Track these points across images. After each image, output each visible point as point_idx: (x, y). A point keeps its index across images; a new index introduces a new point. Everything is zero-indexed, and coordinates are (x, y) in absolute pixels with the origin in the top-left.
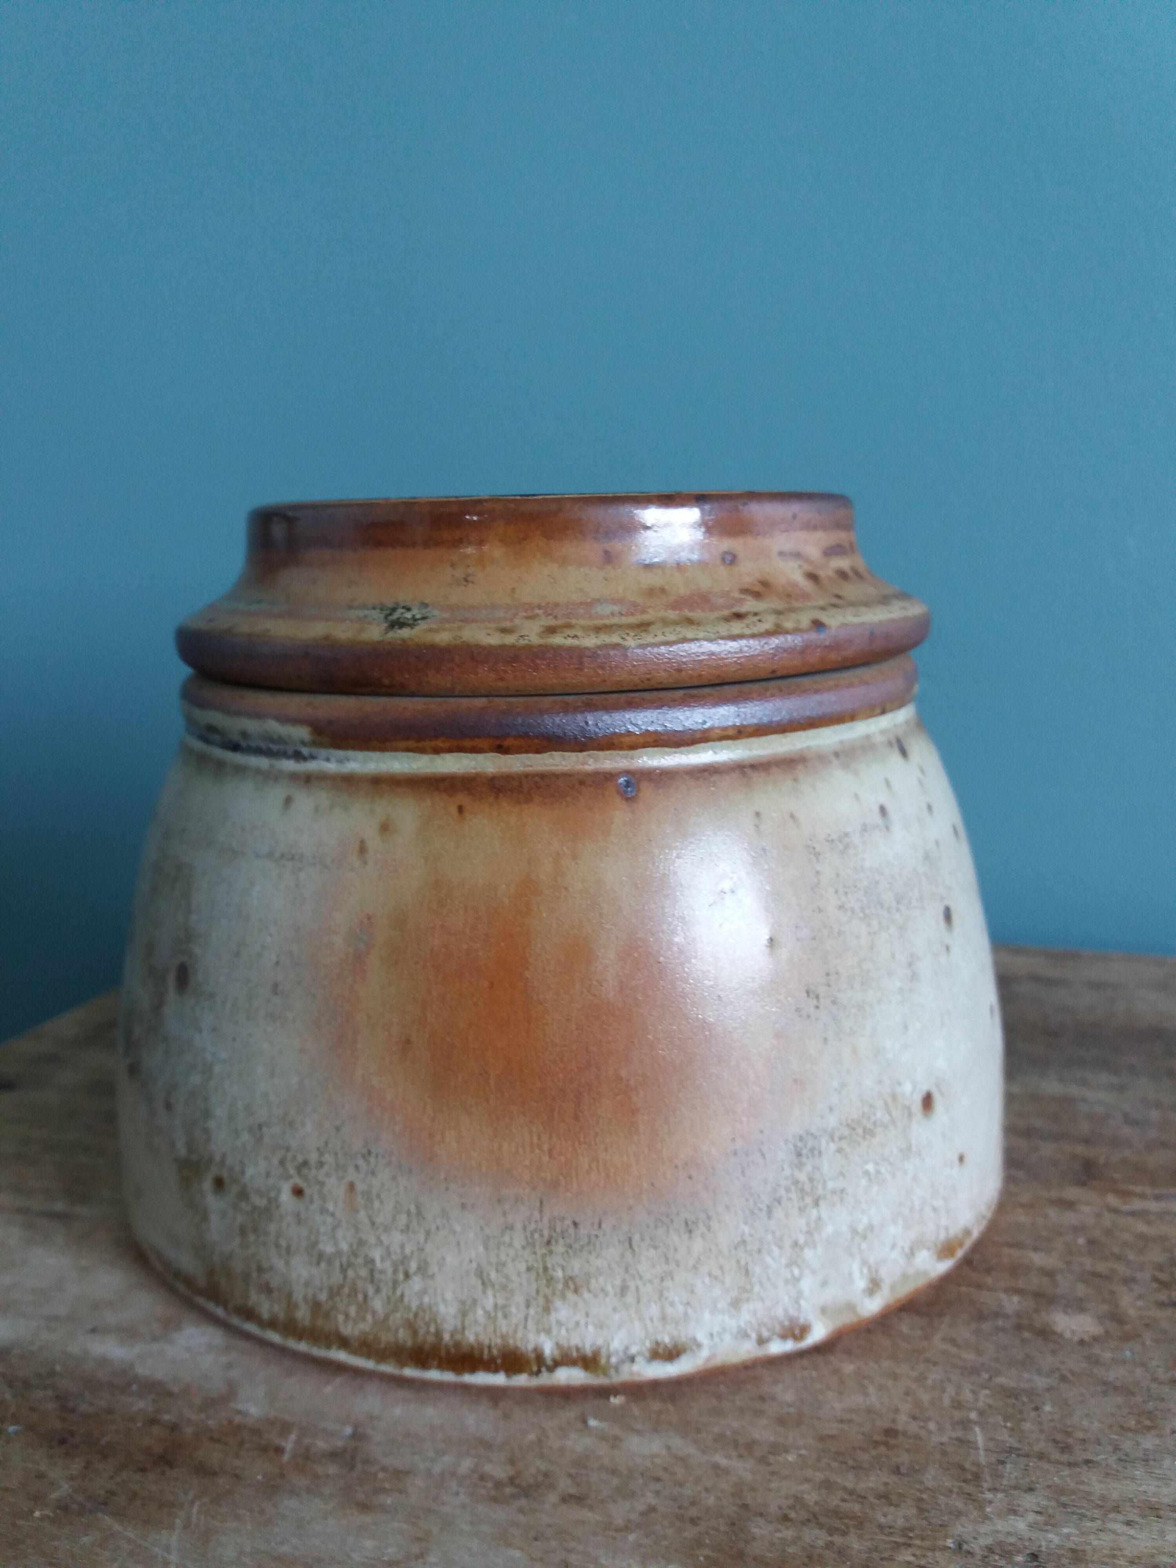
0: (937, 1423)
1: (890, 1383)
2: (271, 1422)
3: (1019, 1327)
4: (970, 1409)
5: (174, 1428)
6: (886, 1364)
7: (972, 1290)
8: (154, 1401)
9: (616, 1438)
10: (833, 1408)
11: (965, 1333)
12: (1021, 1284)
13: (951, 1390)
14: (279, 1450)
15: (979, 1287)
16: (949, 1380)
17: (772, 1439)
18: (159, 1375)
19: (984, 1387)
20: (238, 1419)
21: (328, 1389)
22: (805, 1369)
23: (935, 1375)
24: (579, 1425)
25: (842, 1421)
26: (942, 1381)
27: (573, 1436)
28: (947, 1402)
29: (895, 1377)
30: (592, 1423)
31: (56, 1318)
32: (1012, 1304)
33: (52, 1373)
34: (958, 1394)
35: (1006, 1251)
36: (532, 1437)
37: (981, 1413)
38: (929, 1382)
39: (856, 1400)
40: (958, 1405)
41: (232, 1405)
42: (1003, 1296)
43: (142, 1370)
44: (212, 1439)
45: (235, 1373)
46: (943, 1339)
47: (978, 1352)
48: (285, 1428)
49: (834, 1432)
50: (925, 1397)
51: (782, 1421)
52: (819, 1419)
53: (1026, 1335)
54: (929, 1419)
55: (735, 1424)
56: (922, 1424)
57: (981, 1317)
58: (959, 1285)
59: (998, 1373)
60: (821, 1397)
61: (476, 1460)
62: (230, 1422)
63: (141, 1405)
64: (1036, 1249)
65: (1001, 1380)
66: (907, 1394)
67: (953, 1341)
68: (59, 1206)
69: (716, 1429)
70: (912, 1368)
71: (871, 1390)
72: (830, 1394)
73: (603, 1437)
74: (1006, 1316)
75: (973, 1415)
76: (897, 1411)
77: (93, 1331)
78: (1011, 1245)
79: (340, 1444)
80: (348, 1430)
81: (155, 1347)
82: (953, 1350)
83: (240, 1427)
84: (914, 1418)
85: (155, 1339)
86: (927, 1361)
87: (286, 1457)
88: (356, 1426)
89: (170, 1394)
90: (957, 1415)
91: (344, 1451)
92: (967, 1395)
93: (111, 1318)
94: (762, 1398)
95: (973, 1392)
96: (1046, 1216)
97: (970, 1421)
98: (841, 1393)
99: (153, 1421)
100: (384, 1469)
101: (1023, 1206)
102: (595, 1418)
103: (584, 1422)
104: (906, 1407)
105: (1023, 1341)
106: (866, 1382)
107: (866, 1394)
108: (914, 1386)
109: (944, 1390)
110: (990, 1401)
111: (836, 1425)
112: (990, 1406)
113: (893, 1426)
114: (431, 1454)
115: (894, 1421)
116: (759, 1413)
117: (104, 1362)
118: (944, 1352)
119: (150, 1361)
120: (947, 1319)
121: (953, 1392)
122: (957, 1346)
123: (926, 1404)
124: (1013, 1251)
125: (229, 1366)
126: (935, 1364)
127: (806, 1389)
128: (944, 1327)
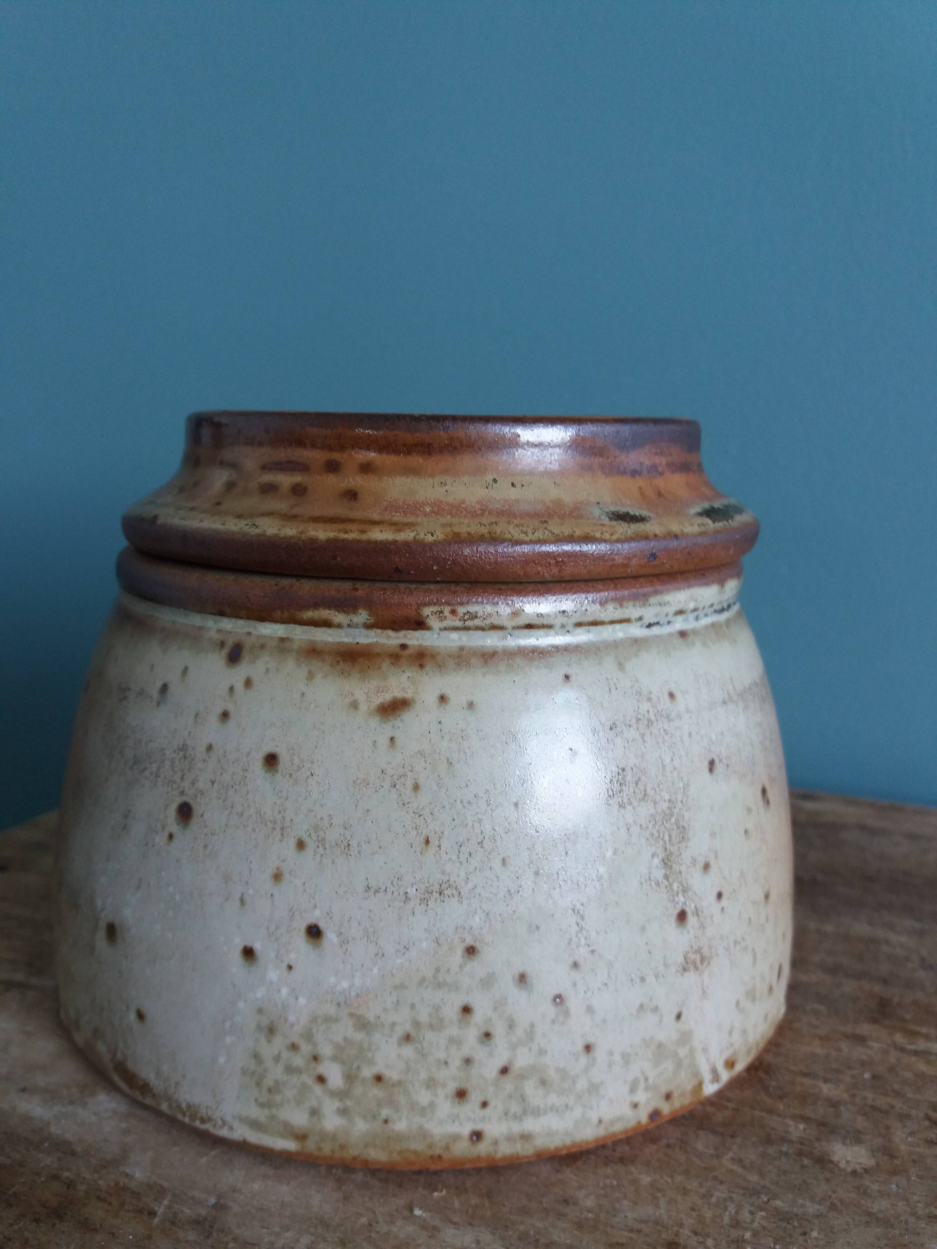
0: (715, 1239)
1: (679, 1198)
2: (150, 1186)
3: (800, 1154)
4: (746, 1229)
5: (70, 1184)
6: (679, 1179)
7: (764, 1114)
8: (60, 1159)
9: (435, 1228)
10: (626, 1217)
11: (752, 1155)
12: (808, 1112)
13: (732, 1209)
14: (152, 1214)
15: (771, 1112)
16: (731, 1199)
17: (568, 1242)
18: (68, 1136)
19: (762, 1209)
20: (123, 1181)
21: (204, 1160)
22: (607, 1177)
23: (719, 1194)
24: (406, 1213)
25: (631, 1230)
26: (725, 1200)
27: (399, 1223)
28: (726, 1220)
29: (685, 1192)
30: (417, 1212)
32: (797, 1130)
34: (737, 1213)
35: (799, 1079)
36: (364, 1220)
37: (755, 1234)
38: (714, 1200)
39: (648, 1211)
40: (736, 1224)
41: (122, 1168)
42: (791, 1123)
43: (54, 1129)
44: (99, 1198)
45: (130, 1139)
46: (733, 1159)
47: (762, 1175)
48: (161, 1192)
49: (623, 1240)
50: (708, 1214)
51: (579, 1225)
52: (612, 1226)
53: (806, 1161)
54: (708, 1235)
55: (539, 1224)
56: (701, 1239)
57: (768, 1141)
58: (753, 1108)
59: (775, 1197)
60: (617, 1206)
61: (313, 1238)
62: (117, 1184)
63: (48, 1161)
64: (826, 1081)
65: (778, 1203)
66: (693, 1209)
67: (740, 1161)
68: (19, 977)
69: (522, 1228)
70: (701, 1185)
71: (662, 1202)
72: (626, 1203)
73: (424, 1226)
74: (791, 1142)
75: (748, 1235)
76: (681, 1225)
77: (24, 1090)
78: (805, 1075)
79: (203, 1212)
80: (213, 1200)
81: (71, 1108)
82: (740, 1170)
83: (125, 1189)
84: (696, 1233)
85: (72, 1102)
86: (715, 1178)
87: (156, 1220)
88: (219, 1197)
89: (73, 1153)
90: (735, 1234)
91: (205, 1219)
92: (745, 1215)
93: (41, 1080)
94: (566, 1202)
95: (752, 1213)
96: (839, 1050)
97: (744, 1241)
98: (635, 1203)
99: (55, 1177)
100: (235, 1239)
101: (821, 1038)
102: (421, 1208)
103: (411, 1210)
104: (690, 1222)
105: (803, 1167)
106: (659, 1195)
107: (657, 1206)
108: (699, 1202)
109: (726, 1209)
110: (764, 1223)
111: (626, 1234)
112: (764, 1228)
113: (676, 1240)
114: (277, 1229)
115: (677, 1234)
116: (561, 1215)
117: (27, 1118)
118: (731, 1171)
119: (63, 1122)
120: (739, 1140)
121: (733, 1212)
122: (744, 1167)
123: (708, 1221)
124: (806, 1081)
125: (126, 1132)
126: (722, 1183)
127: (605, 1196)
128: (735, 1147)
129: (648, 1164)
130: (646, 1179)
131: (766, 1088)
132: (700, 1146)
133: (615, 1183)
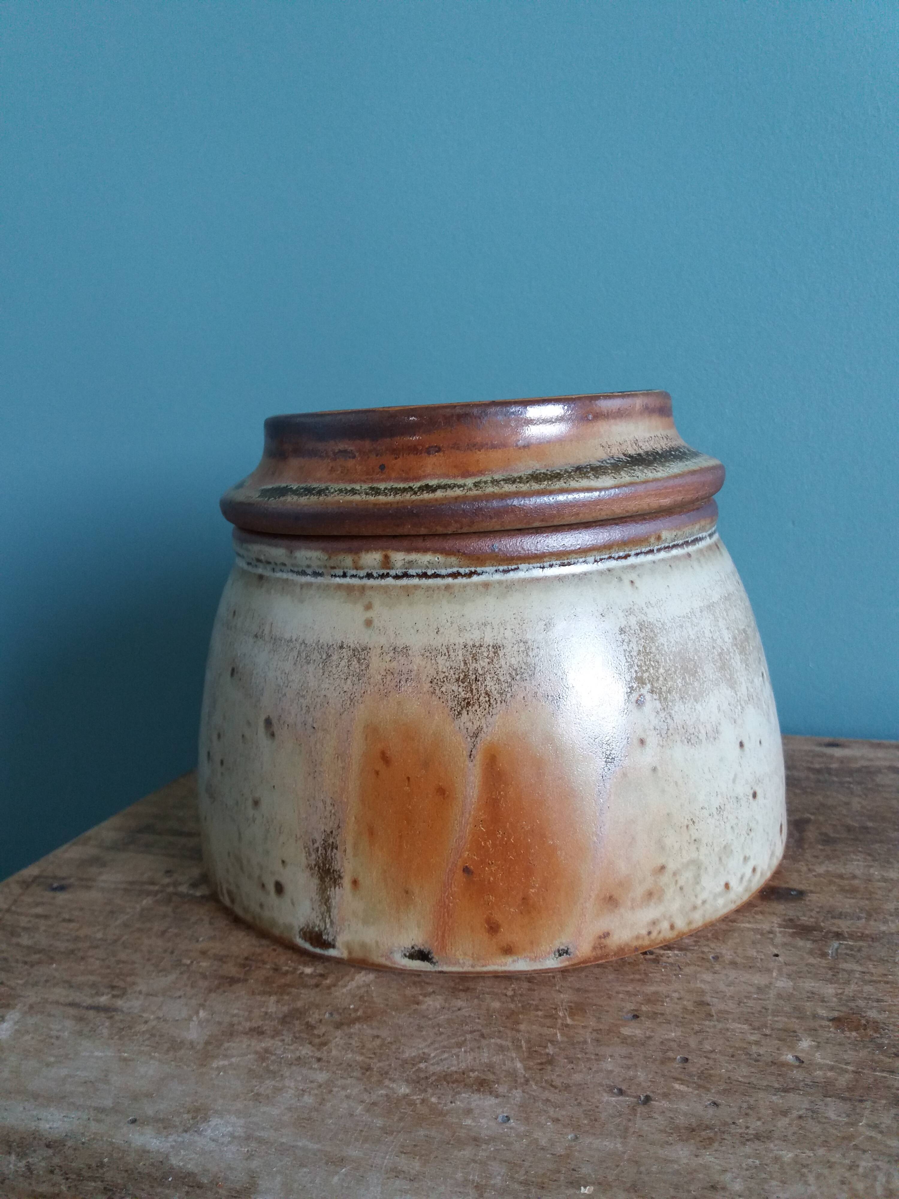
1: (826, 1172)
6: (821, 1151)
7: (886, 1074)
8: (187, 1193)
11: (887, 1119)
13: (882, 1178)
15: (892, 1071)
16: (878, 1168)
18: (190, 1167)
21: (335, 1179)
22: (747, 1156)
23: (865, 1163)
26: (872, 1170)
28: (879, 1190)
29: (831, 1165)
31: (101, 1110)
33: (101, 1165)
34: (888, 1182)
38: (861, 1170)
39: (799, 1189)
43: (174, 1161)
45: (255, 1164)
46: (868, 1125)
50: (860, 1186)
58: (873, 1069)
60: (766, 1187)
66: (843, 1183)
67: (875, 1126)
68: (104, 1000)
70: (844, 1156)
71: (811, 1179)
72: (774, 1183)
77: (134, 1121)
81: (187, 1136)
82: (879, 1137)
85: (186, 1131)
86: (856, 1147)
89: (200, 1186)
93: (150, 1110)
94: (714, 1188)
98: (784, 1182)
106: (805, 1170)
107: (806, 1183)
108: (847, 1174)
109: (875, 1179)
117: (144, 1152)
118: (870, 1138)
119: (182, 1152)
120: (868, 1104)
121: (884, 1180)
122: (881, 1132)
123: (861, 1193)
125: (250, 1156)
126: (864, 1151)
127: (752, 1178)
128: (867, 1112)
129: (785, 1139)
130: (788, 1156)
131: (880, 1047)
132: (832, 1115)
133: (757, 1162)
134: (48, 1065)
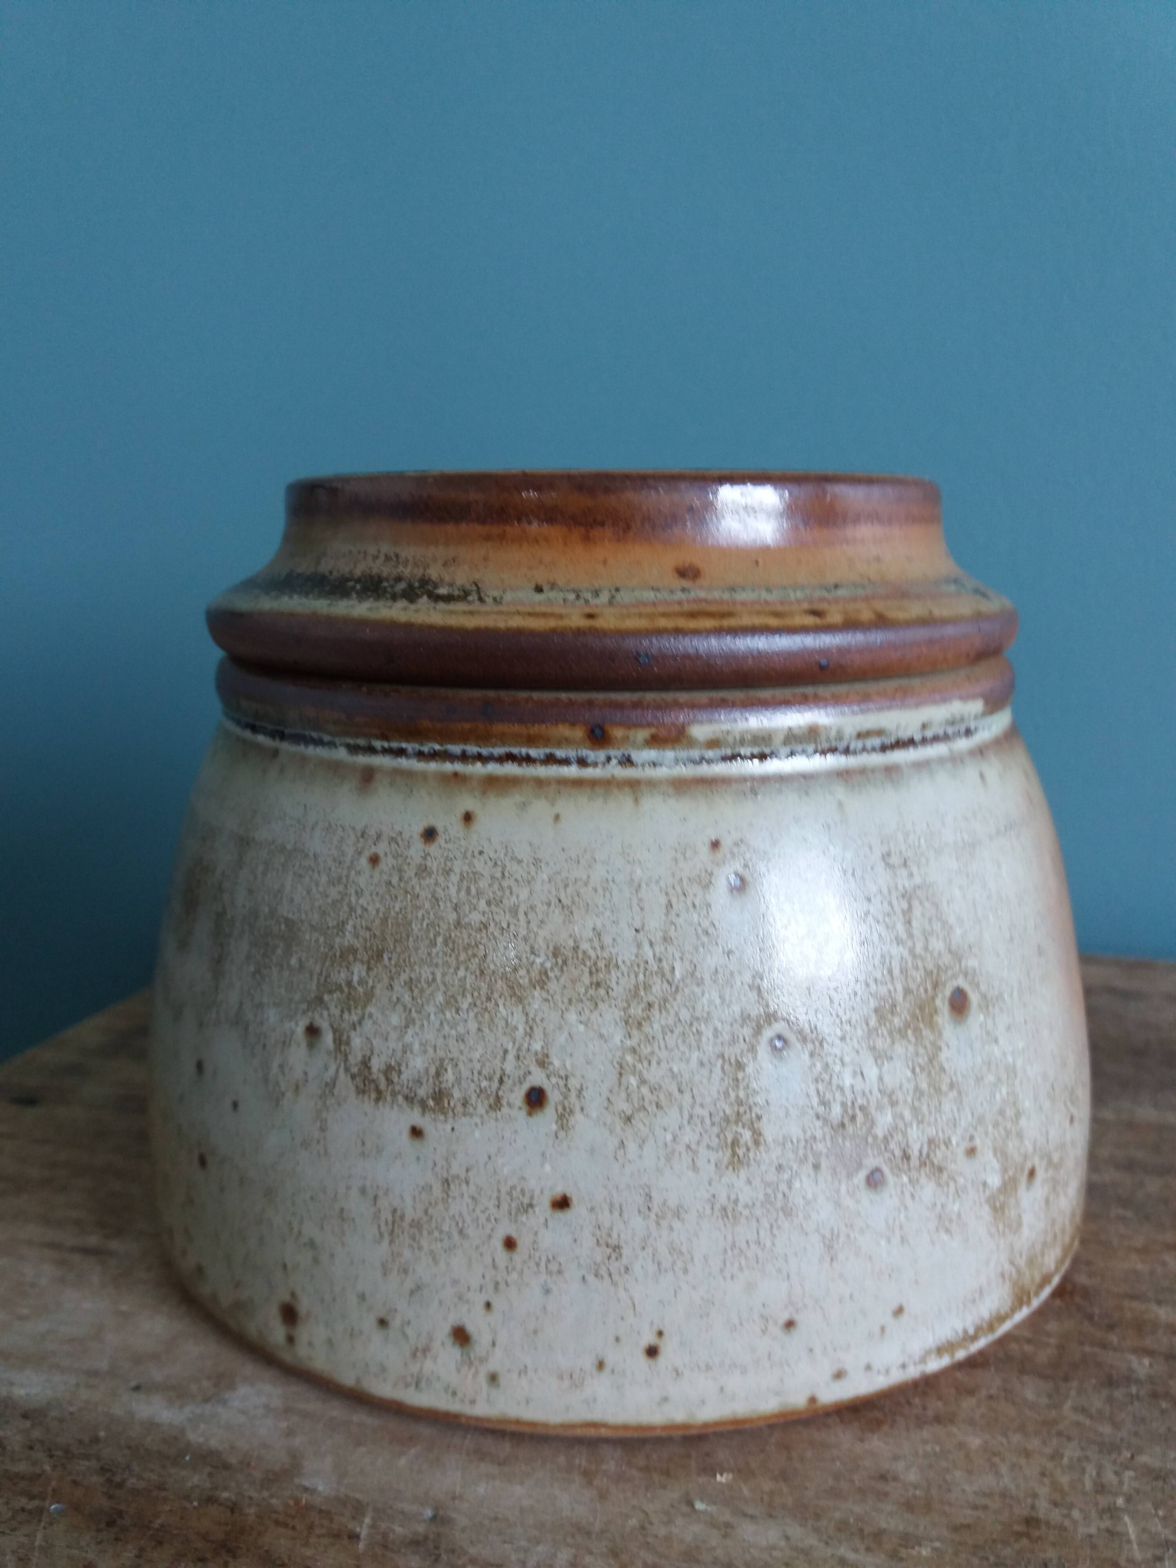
0: (1081, 1510)
1: (1023, 1461)
2: (343, 1501)
3: (1154, 1395)
4: (1116, 1495)
5: (233, 1508)
6: (1016, 1438)
7: (1097, 1350)
8: (210, 1475)
9: (728, 1525)
10: (963, 1491)
11: (1097, 1402)
12: (1148, 1342)
13: (1091, 1470)
14: (354, 1537)
15: (1104, 1346)
16: (1087, 1458)
17: (901, 1528)
18: (214, 1443)
19: (1127, 1468)
20: (305, 1498)
21: (403, 1462)
22: (925, 1442)
23: (1071, 1452)
24: (685, 1509)
25: (975, 1507)
26: (1079, 1460)
27: (679, 1521)
28: (1088, 1485)
29: (1027, 1454)
30: (699, 1506)
31: (94, 1373)
32: (1142, 1366)
33: (96, 1440)
34: (1099, 1474)
35: (1126, 1303)
36: (633, 1522)
37: (1129, 1499)
38: (1065, 1461)
39: (988, 1481)
40: (1101, 1488)
41: (297, 1481)
42: (1133, 1358)
43: (193, 1437)
44: (277, 1523)
45: (297, 1441)
46: (1075, 1409)
47: (1116, 1426)
48: (359, 1509)
49: (968, 1521)
50: (1064, 1480)
51: (909, 1506)
52: (950, 1505)
53: (1164, 1405)
54: (1071, 1506)
55: (857, 1509)
56: (1066, 1512)
57: (1110, 1382)
58: (1081, 1343)
59: (1139, 1451)
60: (949, 1478)
61: (573, 1551)
62: (297, 1502)
63: (195, 1480)
64: (1159, 1303)
65: (1144, 1459)
66: (1043, 1474)
67: (1084, 1410)
68: (93, 1240)
69: (837, 1515)
70: (1044, 1443)
71: (1004, 1469)
72: (958, 1474)
73: (713, 1523)
74: (1138, 1382)
75: (1120, 1501)
76: (1035, 1496)
77: (137, 1388)
78: (1133, 1297)
79: (421, 1529)
80: (429, 1513)
81: (208, 1407)
82: (1088, 1422)
83: (309, 1507)
84: (1056, 1504)
85: (206, 1400)
86: (1059, 1434)
87: (362, 1546)
88: (436, 1509)
89: (227, 1467)
90: (1103, 1501)
91: (426, 1538)
92: (1109, 1477)
93: (157, 1375)
94: (883, 1477)
95: (1116, 1473)
96: (1164, 1264)
97: (1117, 1509)
98: (970, 1472)
99: (210, 1500)
100: (472, 1561)
101: (1138, 1251)
102: (702, 1501)
103: (691, 1504)
104: (1044, 1491)
105: (1163, 1412)
106: (996, 1460)
107: (998, 1474)
108: (1050, 1465)
109: (1083, 1471)
110: (1136, 1485)
111: (969, 1512)
112: (1137, 1491)
113: (1034, 1514)
114: (523, 1543)
115: (1033, 1507)
116: (883, 1496)
117: (151, 1425)
118: (1078, 1424)
119: (202, 1426)
120: (1075, 1384)
121: (1094, 1474)
122: (1091, 1417)
123: (1066, 1488)
124: (1135, 1304)
125: (290, 1433)
126: (1069, 1439)
127: (930, 1466)
128: (1073, 1393)
129: (972, 1422)
130: (975, 1442)
131: (1090, 1318)
132: (1030, 1395)
133: (938, 1449)
134: (21, 1318)
